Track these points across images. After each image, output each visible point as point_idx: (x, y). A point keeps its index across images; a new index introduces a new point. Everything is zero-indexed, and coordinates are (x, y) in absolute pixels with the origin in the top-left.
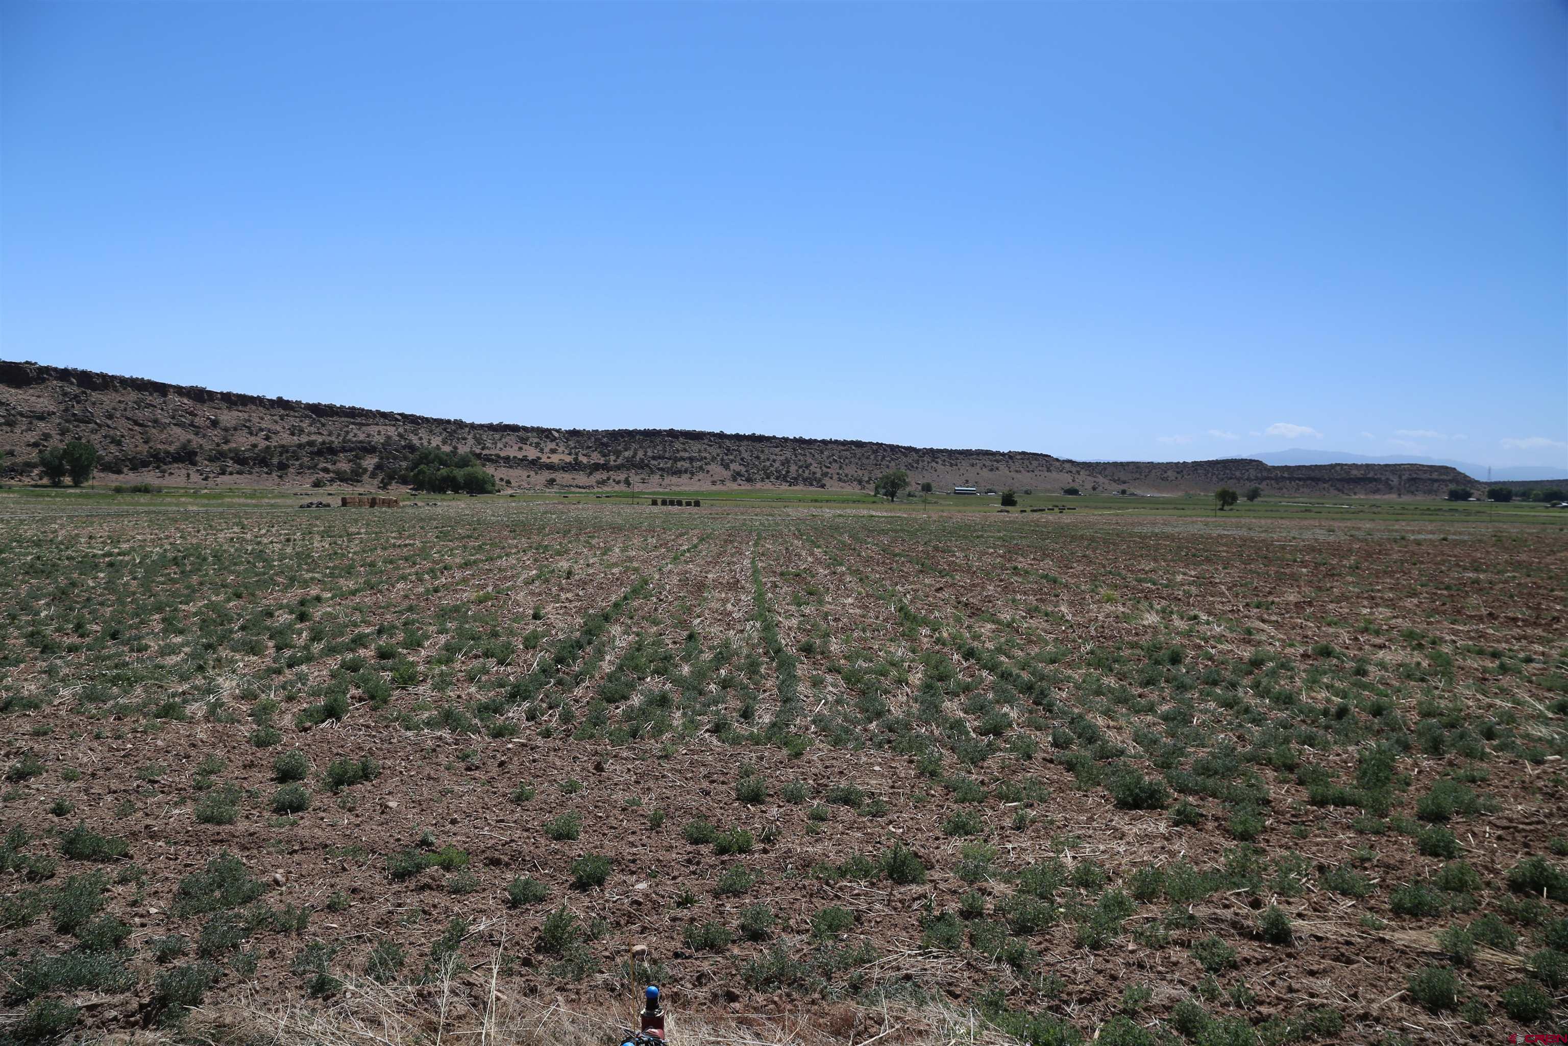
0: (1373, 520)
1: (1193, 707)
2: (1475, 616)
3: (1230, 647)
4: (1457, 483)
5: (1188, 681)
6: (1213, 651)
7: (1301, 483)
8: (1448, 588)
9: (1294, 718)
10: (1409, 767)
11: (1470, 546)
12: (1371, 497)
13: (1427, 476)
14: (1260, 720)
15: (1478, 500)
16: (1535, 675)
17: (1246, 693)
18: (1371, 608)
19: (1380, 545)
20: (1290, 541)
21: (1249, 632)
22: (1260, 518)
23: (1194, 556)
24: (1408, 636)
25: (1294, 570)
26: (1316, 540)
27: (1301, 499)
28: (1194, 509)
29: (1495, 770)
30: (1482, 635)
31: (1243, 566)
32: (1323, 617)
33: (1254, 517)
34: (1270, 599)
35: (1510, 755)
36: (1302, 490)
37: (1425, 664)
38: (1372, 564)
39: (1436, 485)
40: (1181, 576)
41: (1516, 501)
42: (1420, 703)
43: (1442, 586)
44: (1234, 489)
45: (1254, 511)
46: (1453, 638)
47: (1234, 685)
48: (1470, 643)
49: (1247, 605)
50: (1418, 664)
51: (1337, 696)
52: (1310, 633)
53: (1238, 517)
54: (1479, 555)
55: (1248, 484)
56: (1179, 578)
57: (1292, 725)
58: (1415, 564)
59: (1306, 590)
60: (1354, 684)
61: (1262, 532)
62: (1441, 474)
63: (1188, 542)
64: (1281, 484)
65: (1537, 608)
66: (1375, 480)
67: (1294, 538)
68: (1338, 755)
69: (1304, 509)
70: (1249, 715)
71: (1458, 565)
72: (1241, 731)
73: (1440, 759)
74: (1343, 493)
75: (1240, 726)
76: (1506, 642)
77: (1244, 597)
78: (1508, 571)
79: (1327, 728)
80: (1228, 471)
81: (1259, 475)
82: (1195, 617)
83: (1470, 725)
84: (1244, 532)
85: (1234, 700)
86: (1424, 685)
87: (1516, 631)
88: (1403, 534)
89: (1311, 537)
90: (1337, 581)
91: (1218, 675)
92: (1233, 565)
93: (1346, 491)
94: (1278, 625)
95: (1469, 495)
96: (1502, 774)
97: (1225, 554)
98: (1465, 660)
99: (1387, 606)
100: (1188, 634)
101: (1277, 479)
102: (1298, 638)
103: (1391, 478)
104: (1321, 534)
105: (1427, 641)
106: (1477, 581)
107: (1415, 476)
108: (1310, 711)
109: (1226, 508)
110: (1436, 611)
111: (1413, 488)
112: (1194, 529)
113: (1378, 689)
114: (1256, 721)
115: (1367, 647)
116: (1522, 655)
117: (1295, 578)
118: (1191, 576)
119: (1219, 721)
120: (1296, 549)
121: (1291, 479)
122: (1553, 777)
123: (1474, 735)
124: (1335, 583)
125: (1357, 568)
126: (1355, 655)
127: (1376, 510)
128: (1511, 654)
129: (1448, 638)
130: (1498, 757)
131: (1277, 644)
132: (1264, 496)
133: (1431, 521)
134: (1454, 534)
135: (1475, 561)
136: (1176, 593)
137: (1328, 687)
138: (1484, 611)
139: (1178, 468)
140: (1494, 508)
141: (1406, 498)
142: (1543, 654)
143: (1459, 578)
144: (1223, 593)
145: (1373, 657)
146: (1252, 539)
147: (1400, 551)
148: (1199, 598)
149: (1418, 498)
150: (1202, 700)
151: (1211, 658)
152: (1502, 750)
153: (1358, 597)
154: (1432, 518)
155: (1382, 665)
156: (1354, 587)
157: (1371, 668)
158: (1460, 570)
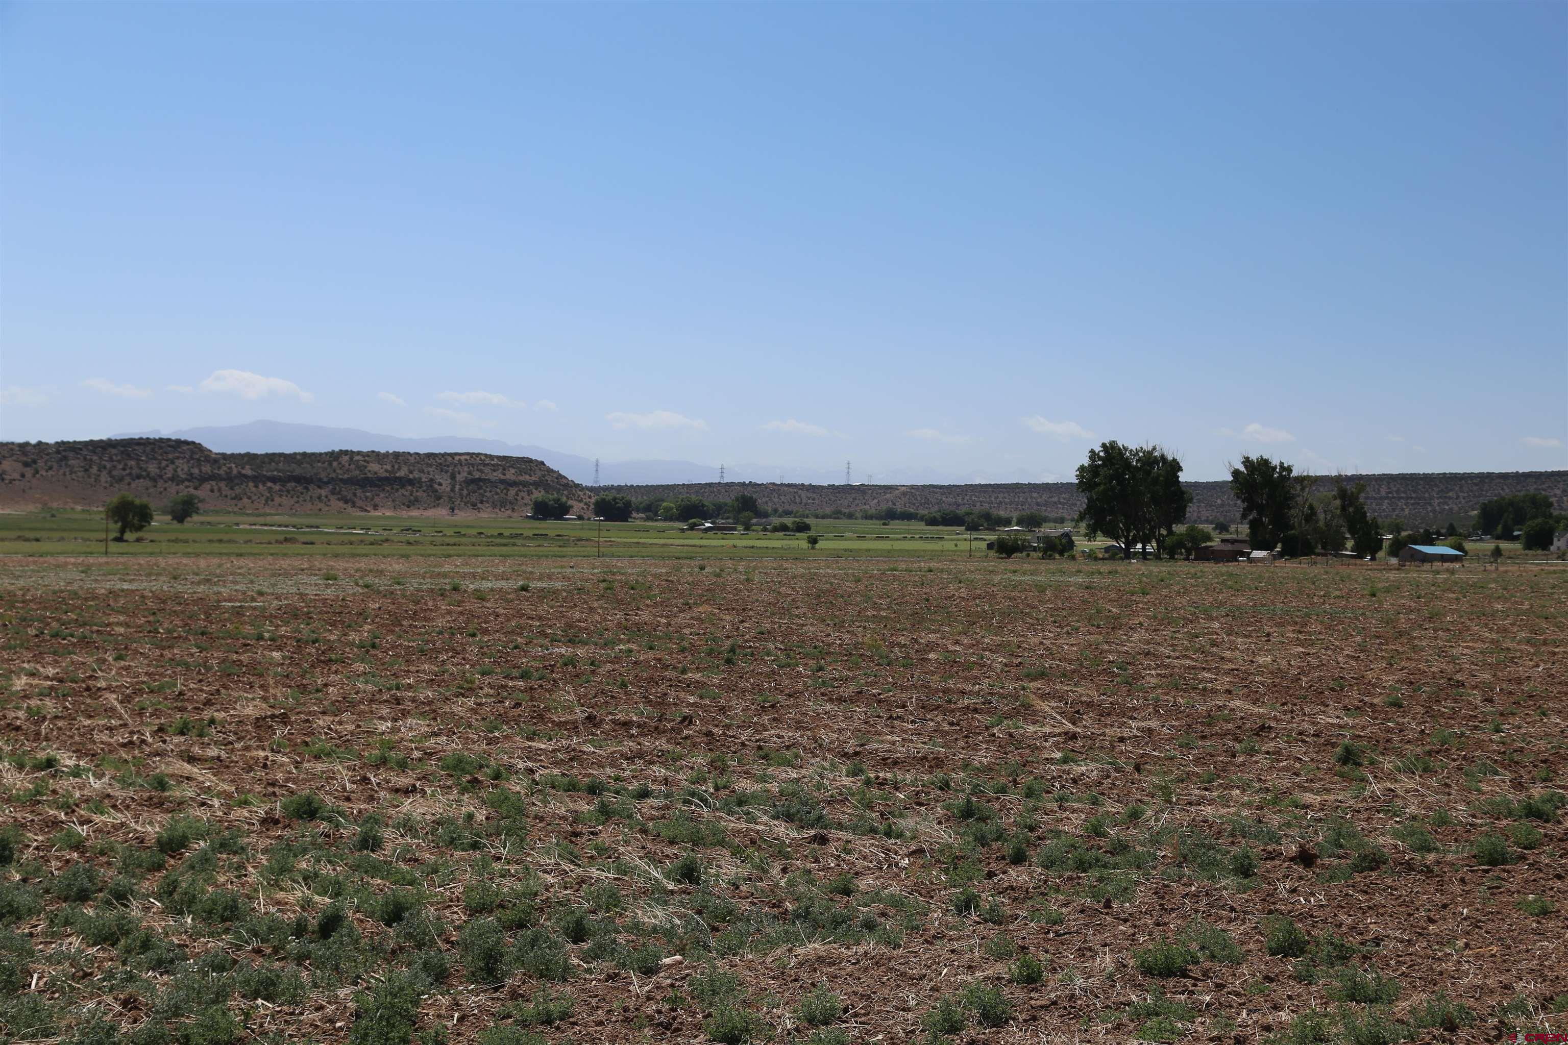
0: (406, 556)
1: (31, 953)
2: (566, 723)
3: (120, 818)
4: (547, 488)
5: (24, 899)
6: (83, 831)
7: (277, 487)
8: (524, 676)
9: (239, 948)
10: (443, 1012)
11: (565, 600)
12: (404, 513)
13: (497, 475)
14: (172, 961)
15: (580, 518)
16: (652, 819)
17: (147, 909)
18: (395, 720)
19: (417, 603)
20: (253, 599)
21: (161, 785)
22: (197, 555)
23: (55, 635)
24: (455, 768)
25: (258, 657)
26: (302, 596)
27: (277, 519)
28: (62, 539)
29: (584, 996)
30: (575, 757)
31: (158, 652)
32: (306, 744)
33: (187, 554)
34: (207, 714)
35: (606, 966)
36: (277, 500)
37: (480, 816)
38: (400, 637)
39: (512, 491)
40: (24, 679)
41: (638, 520)
42: (468, 889)
43: (515, 673)
44: (145, 500)
45: (186, 541)
46: (530, 764)
47: (121, 896)
48: (556, 771)
49: (161, 729)
50: (470, 817)
51: (324, 893)
52: (280, 776)
53: (151, 554)
54: (577, 615)
55: (173, 488)
56: (20, 683)
57: (235, 962)
58: (474, 635)
59: (278, 692)
60: (355, 868)
61: (199, 583)
62: (521, 472)
63: (46, 608)
64: (238, 490)
65: (662, 702)
66: (411, 482)
67: (261, 593)
68: (320, 1008)
69: (281, 537)
70: (150, 954)
71: (545, 635)
72: (131, 989)
73: (496, 990)
74: (354, 506)
75: (131, 978)
76: (612, 766)
77: (156, 714)
78: (621, 640)
79: (300, 959)
80: (133, 463)
81: (196, 471)
82: (50, 763)
83: (549, 919)
84: (162, 585)
85: (120, 927)
86: (478, 854)
87: (629, 745)
88: (456, 581)
89: (294, 590)
90: (336, 672)
91: (91, 879)
92: (136, 651)
93: (359, 503)
94: (219, 766)
95: (565, 509)
96: (594, 1002)
97: (122, 630)
98: (545, 803)
99: (423, 714)
100: (33, 800)
101: (230, 480)
102: (258, 788)
103: (438, 478)
104: (312, 586)
105: (486, 774)
106: (571, 662)
107: (477, 475)
108: (271, 930)
109: (128, 536)
110: (503, 718)
111: (474, 498)
112: (56, 581)
113: (398, 871)
114: (162, 965)
115: (382, 794)
116: (634, 786)
117: (256, 670)
118: (47, 678)
119: (86, 975)
120: (263, 615)
121: (257, 479)
122: (670, 993)
123: (553, 937)
124: (332, 677)
125: (374, 646)
126: (360, 812)
127: (411, 537)
128: (618, 785)
129: (521, 765)
130: (589, 971)
131: (216, 802)
132: (206, 513)
133: (504, 556)
134: (540, 579)
135: (569, 626)
136: (11, 715)
137: (308, 878)
138: (579, 714)
139: (25, 454)
140: (603, 533)
141: (464, 516)
142: (666, 781)
143: (543, 658)
144: (113, 709)
145: (392, 812)
146: (177, 598)
147: (449, 612)
148: (60, 724)
149: (484, 515)
150: (52, 936)
151: (79, 846)
152: (596, 957)
153: (372, 701)
154: (504, 549)
155: (408, 827)
156: (367, 682)
157: (387, 833)
158: (546, 642)
